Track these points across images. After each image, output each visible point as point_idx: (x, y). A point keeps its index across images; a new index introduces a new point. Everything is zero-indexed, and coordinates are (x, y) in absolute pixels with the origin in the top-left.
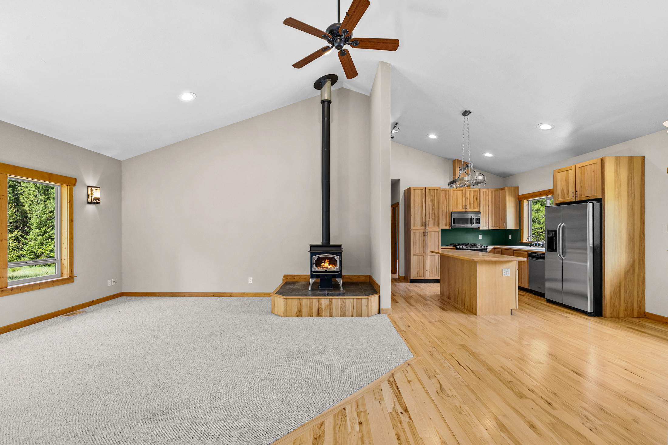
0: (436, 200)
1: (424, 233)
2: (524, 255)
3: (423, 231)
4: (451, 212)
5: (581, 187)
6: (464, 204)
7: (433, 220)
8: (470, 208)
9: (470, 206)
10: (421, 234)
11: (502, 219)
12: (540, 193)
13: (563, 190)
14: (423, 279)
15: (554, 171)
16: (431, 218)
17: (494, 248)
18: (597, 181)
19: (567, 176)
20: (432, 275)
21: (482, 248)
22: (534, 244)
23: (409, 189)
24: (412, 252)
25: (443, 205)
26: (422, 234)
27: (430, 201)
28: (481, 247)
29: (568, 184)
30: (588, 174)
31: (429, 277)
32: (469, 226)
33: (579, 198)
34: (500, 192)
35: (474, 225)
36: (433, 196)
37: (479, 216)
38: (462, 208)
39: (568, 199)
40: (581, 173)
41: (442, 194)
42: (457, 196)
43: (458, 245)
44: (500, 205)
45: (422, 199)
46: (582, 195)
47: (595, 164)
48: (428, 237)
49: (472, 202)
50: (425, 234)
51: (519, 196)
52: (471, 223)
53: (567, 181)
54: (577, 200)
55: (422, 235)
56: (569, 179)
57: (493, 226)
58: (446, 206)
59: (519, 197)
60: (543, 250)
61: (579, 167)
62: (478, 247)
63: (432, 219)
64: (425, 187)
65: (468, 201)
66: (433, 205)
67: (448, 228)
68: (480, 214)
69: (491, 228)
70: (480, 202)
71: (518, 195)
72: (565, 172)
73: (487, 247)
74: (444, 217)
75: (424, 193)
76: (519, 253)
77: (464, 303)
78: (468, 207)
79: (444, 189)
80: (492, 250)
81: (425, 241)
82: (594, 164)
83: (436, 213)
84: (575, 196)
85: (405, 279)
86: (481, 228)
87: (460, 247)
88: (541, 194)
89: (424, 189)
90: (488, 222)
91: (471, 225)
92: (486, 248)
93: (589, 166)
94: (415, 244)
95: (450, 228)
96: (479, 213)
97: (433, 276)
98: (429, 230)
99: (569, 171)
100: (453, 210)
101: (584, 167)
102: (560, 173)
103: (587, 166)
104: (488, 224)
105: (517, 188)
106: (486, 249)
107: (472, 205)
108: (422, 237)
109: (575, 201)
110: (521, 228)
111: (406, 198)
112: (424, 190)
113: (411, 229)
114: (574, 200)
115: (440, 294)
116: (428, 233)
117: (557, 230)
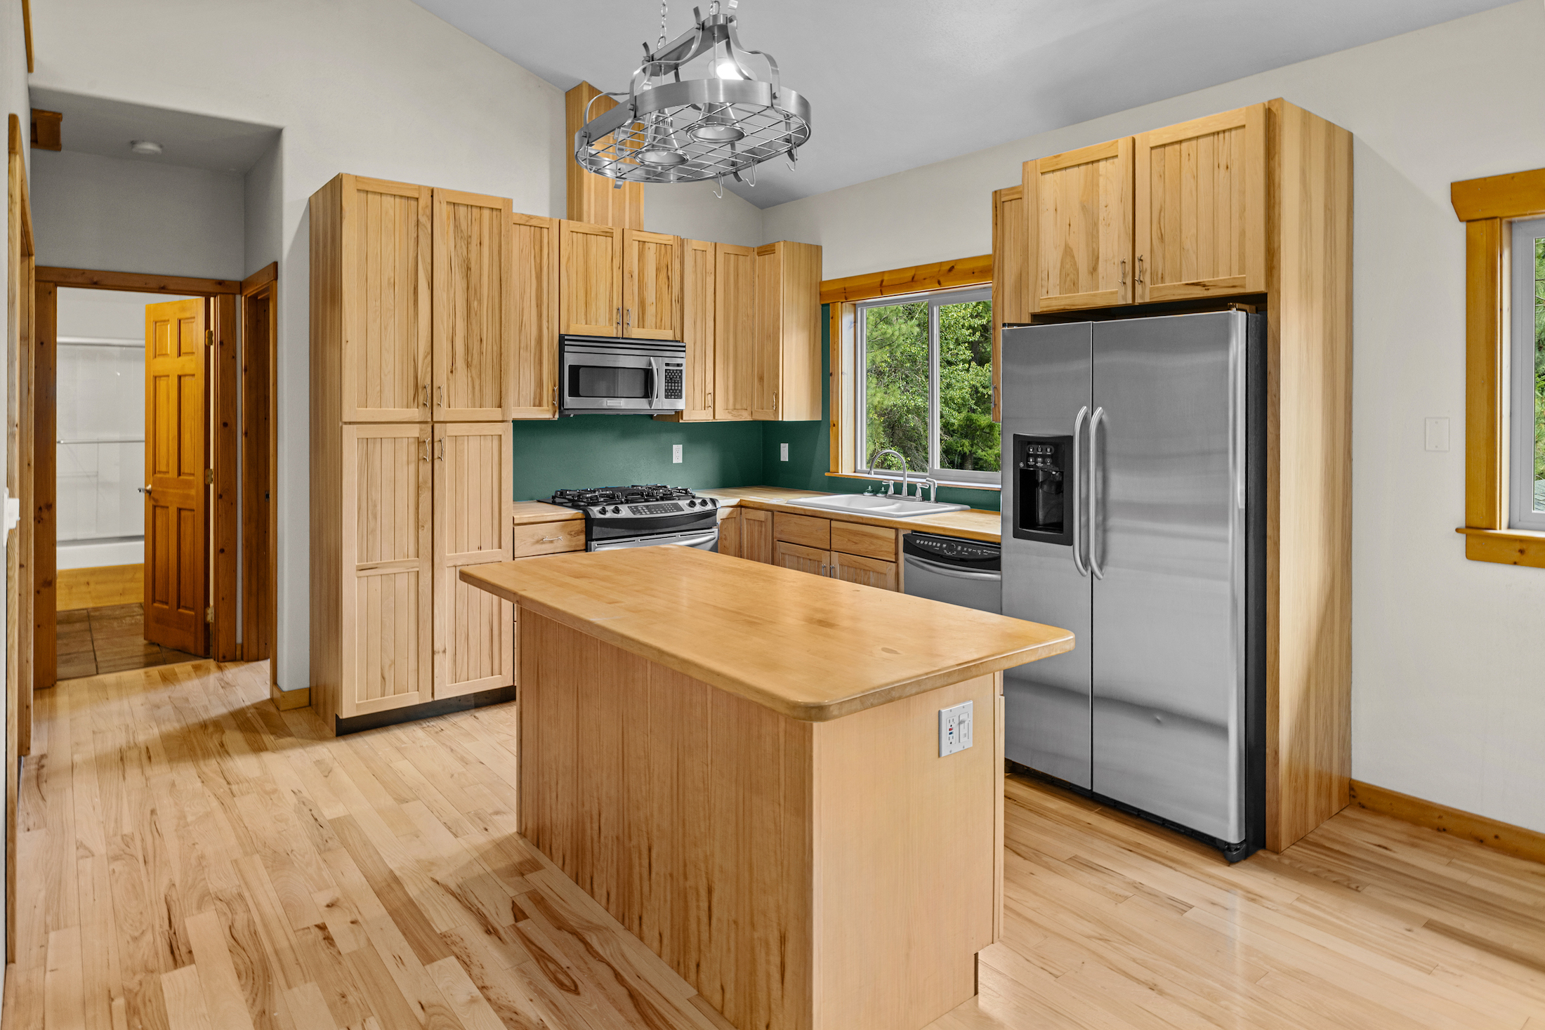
0: (491, 265)
1: (420, 442)
2: (880, 542)
3: (415, 431)
4: (562, 339)
5: (1162, 238)
6: (617, 303)
7: (474, 372)
8: (641, 323)
9: (643, 314)
10: (406, 452)
11: (761, 379)
12: (910, 275)
13: (1068, 252)
14: (417, 702)
15: (1025, 164)
16: (460, 363)
17: (740, 506)
18: (1243, 209)
19: (1092, 185)
20: (464, 675)
21: (698, 509)
22: (887, 487)
23: (335, 186)
24: (351, 557)
25: (522, 298)
26: (413, 448)
27: (456, 269)
28: (692, 504)
29: (1096, 225)
30: (1196, 177)
31: (447, 690)
32: (640, 405)
33: (1151, 290)
34: (753, 262)
35: (662, 403)
36: (475, 241)
37: (679, 361)
38: (611, 319)
39: (1095, 295)
40: (1162, 176)
41: (519, 242)
42: (586, 262)
43: (594, 503)
44: (754, 316)
45: (412, 255)
46: (1167, 278)
47: (1233, 132)
48: (446, 468)
49: (651, 296)
50: (429, 448)
51: (821, 283)
52: (648, 392)
53: (1090, 212)
54: (1138, 301)
55: (413, 457)
56: (1102, 204)
57: (731, 406)
58: (539, 306)
59: (824, 289)
60: (989, 525)
61: (1152, 148)
62: (680, 503)
63: (468, 365)
64: (432, 185)
65: (632, 288)
66: (472, 292)
67: (545, 413)
68: (682, 354)
69: (723, 416)
70: (682, 298)
71: (819, 280)
72: (1082, 168)
73: (713, 501)
74: (529, 357)
75: (425, 220)
76: (856, 533)
77: (694, 956)
78: (633, 318)
79: (530, 217)
80: (731, 513)
81: (428, 488)
82: (1230, 130)
83: (488, 333)
84: (1129, 281)
85: (310, 704)
86: (688, 418)
87: (603, 511)
88: (912, 278)
89: (425, 200)
90: (710, 389)
91: (645, 401)
92: (710, 507)
93: (1201, 141)
94: (369, 510)
95: (557, 416)
96: (677, 345)
97: (472, 674)
98: (452, 429)
99: (1102, 164)
100: (568, 326)
101: (1177, 147)
102: (1058, 173)
103: (1194, 142)
104: (710, 398)
105: (815, 252)
106: (712, 514)
107: (651, 310)
108: (412, 468)
109: (1130, 301)
110: (833, 418)
111: (317, 243)
112: (421, 202)
113: (345, 419)
114: (1124, 297)
115: (522, 833)
116: (448, 446)
117: (1070, 439)
